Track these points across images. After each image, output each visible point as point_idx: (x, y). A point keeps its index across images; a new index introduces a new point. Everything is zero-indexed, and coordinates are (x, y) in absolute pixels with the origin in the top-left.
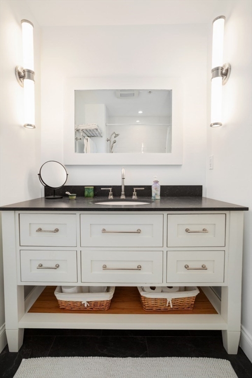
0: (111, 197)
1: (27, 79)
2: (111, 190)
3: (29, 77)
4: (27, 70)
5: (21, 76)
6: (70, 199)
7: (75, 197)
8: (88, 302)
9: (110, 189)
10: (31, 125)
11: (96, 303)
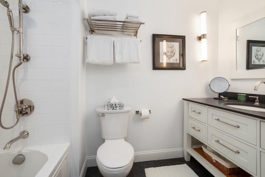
0: (257, 104)
1: (203, 38)
2: (257, 99)
3: (204, 38)
4: (202, 35)
5: (200, 38)
6: (223, 101)
7: (226, 100)
8: (216, 160)
9: (257, 97)
10: (204, 61)
11: (220, 164)
